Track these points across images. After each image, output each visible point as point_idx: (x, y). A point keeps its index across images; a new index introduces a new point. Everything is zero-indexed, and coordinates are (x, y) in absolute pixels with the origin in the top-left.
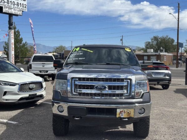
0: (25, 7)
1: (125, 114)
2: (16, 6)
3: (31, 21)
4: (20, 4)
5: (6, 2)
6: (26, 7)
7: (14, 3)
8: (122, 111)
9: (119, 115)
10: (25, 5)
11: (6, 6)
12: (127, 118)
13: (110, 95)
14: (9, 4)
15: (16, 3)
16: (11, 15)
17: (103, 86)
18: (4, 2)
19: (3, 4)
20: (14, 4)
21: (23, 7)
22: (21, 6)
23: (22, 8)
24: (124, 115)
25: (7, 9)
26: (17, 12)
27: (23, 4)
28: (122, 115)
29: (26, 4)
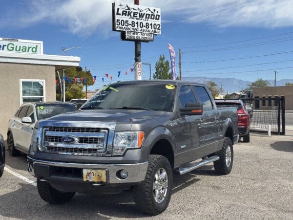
0: (158, 29)
1: (94, 176)
2: (144, 28)
3: (171, 48)
4: (151, 24)
5: (130, 25)
6: (160, 28)
7: (141, 24)
8: (90, 173)
9: (87, 178)
10: (158, 25)
11: (131, 29)
12: (98, 183)
13: (81, 150)
14: (134, 26)
15: (144, 24)
16: (137, 42)
17: (70, 138)
18: (127, 24)
19: (126, 27)
20: (141, 26)
21: (156, 29)
22: (152, 28)
23: (154, 30)
24: (93, 179)
25: (132, 35)
26: (145, 36)
27: (154, 24)
28: (90, 178)
29: (160, 23)
